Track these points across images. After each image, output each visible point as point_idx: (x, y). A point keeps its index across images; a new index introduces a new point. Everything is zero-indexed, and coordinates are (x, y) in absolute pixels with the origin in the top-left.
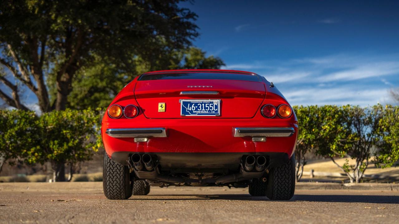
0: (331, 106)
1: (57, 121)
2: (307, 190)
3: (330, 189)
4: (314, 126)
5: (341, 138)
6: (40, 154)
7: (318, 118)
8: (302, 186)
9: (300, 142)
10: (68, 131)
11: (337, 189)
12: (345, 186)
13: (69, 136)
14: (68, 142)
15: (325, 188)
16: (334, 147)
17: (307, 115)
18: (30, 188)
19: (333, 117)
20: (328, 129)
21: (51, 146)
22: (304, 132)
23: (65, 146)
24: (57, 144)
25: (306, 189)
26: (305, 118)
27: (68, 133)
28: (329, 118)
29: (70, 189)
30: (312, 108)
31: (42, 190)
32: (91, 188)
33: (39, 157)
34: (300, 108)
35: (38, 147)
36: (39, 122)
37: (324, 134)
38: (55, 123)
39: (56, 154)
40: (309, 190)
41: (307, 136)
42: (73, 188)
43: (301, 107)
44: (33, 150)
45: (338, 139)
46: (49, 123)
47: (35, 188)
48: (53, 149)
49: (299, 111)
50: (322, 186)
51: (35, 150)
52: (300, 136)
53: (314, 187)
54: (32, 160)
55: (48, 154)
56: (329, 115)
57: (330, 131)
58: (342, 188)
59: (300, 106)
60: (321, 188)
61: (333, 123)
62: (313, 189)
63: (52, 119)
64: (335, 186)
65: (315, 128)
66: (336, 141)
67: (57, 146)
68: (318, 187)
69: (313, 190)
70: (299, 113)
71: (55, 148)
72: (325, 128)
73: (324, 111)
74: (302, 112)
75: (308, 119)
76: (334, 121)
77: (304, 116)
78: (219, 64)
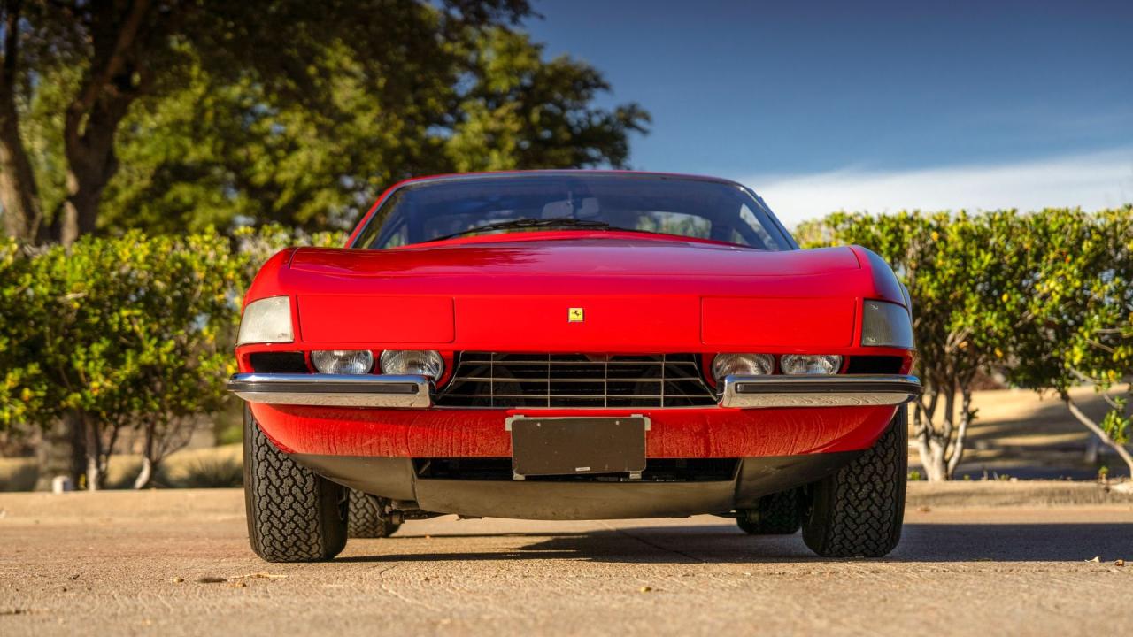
0: (1066, 213)
1: (99, 276)
2: (987, 509)
3: (1066, 502)
4: (1009, 284)
5: (1104, 325)
6: (41, 394)
7: (1021, 254)
8: (968, 494)
9: (958, 341)
10: (137, 312)
11: (1089, 502)
12: (1116, 493)
13: (140, 328)
14: (140, 350)
15: (1049, 502)
16: (1078, 354)
17: (984, 246)
18: (7, 512)
19: (1075, 251)
20: (1057, 293)
21: (79, 365)
22: (971, 305)
23: (129, 368)
24: (99, 359)
25: (980, 503)
26: (978, 256)
27: (137, 317)
28: (1061, 253)
29: (153, 514)
30: (1001, 220)
31: (50, 521)
32: (227, 511)
33: (36, 405)
34: (958, 220)
35: (33, 369)
36: (34, 277)
37: (1044, 310)
38: (91, 283)
39: (96, 393)
40: (994, 509)
41: (984, 318)
42: (163, 513)
43: (961, 217)
44: (13, 377)
45: (1092, 327)
46: (69, 283)
47: (27, 515)
48: (87, 375)
49: (955, 230)
50: (1039, 494)
51: (22, 379)
52: (957, 320)
53: (1008, 498)
54: (11, 412)
55: (68, 394)
56: (1063, 244)
57: (1064, 300)
58: (1109, 501)
59: (955, 212)
60: (1033, 500)
61: (1076, 272)
62: (1007, 504)
63: (79, 267)
64: (1081, 492)
65: (1011, 289)
66: (1086, 334)
67: (102, 362)
68: (1022, 499)
69: (1005, 509)
70: (953, 236)
71: (95, 370)
72: (1046, 290)
73: (1041, 228)
74: (964, 233)
75: (987, 258)
76: (1080, 265)
77: (971, 249)
78: (586, 86)
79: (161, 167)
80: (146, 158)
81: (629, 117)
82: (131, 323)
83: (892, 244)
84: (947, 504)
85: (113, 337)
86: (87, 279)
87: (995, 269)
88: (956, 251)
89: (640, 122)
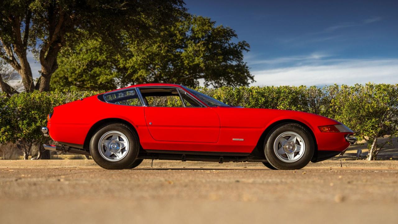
1: (25, 102)
4: (270, 106)
6: (10, 133)
7: (273, 99)
13: (37, 116)
14: (36, 122)
17: (263, 96)
19: (288, 97)
21: (20, 126)
23: (34, 126)
24: (25, 124)
26: (261, 99)
27: (36, 113)
28: (283, 98)
29: (38, 166)
30: (268, 89)
33: (9, 136)
34: (256, 89)
35: (8, 127)
39: (25, 134)
42: (41, 166)
44: (3, 129)
46: (18, 104)
48: (22, 128)
49: (255, 91)
51: (5, 130)
54: (3, 138)
56: (284, 96)
59: (256, 87)
61: (287, 103)
67: (26, 126)
70: (254, 93)
71: (24, 127)
72: (279, 108)
73: (279, 91)
74: (258, 93)
75: (263, 99)
76: (289, 101)
77: (259, 97)
78: (229, 35)
79: (91, 62)
80: (85, 59)
81: (243, 45)
82: (34, 115)
83: (237, 95)
84: (252, 166)
85: (30, 119)
86: (22, 104)
87: (266, 102)
88: (255, 97)
89: (246, 47)
